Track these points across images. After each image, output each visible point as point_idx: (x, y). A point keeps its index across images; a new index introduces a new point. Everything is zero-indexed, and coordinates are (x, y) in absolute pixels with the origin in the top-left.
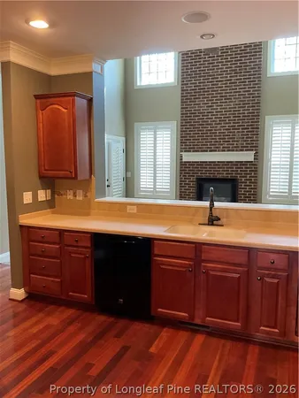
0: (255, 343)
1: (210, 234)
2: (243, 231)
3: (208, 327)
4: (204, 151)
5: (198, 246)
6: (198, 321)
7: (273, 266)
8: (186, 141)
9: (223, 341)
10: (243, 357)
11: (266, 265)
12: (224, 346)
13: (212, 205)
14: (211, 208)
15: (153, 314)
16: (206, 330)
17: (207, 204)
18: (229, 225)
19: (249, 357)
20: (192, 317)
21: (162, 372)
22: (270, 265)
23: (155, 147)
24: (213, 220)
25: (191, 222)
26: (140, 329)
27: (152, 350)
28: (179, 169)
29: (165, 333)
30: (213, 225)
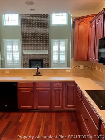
0: (54, 112)
1: (38, 78)
2: (48, 77)
3: (38, 110)
4: (31, 50)
5: (34, 83)
6: (35, 108)
7: (58, 87)
8: (24, 46)
9: (44, 113)
10: (51, 117)
11: (56, 87)
12: (44, 115)
13: (38, 69)
14: (37, 70)
15: (19, 108)
16: (38, 111)
17: (36, 68)
18: (43, 75)
19: (53, 117)
20: (33, 107)
21: (25, 127)
22: (57, 86)
23: (12, 48)
24: (38, 74)
25: (31, 75)
26: (15, 115)
27: (20, 121)
28: (22, 56)
29: (24, 115)
30: (38, 75)
